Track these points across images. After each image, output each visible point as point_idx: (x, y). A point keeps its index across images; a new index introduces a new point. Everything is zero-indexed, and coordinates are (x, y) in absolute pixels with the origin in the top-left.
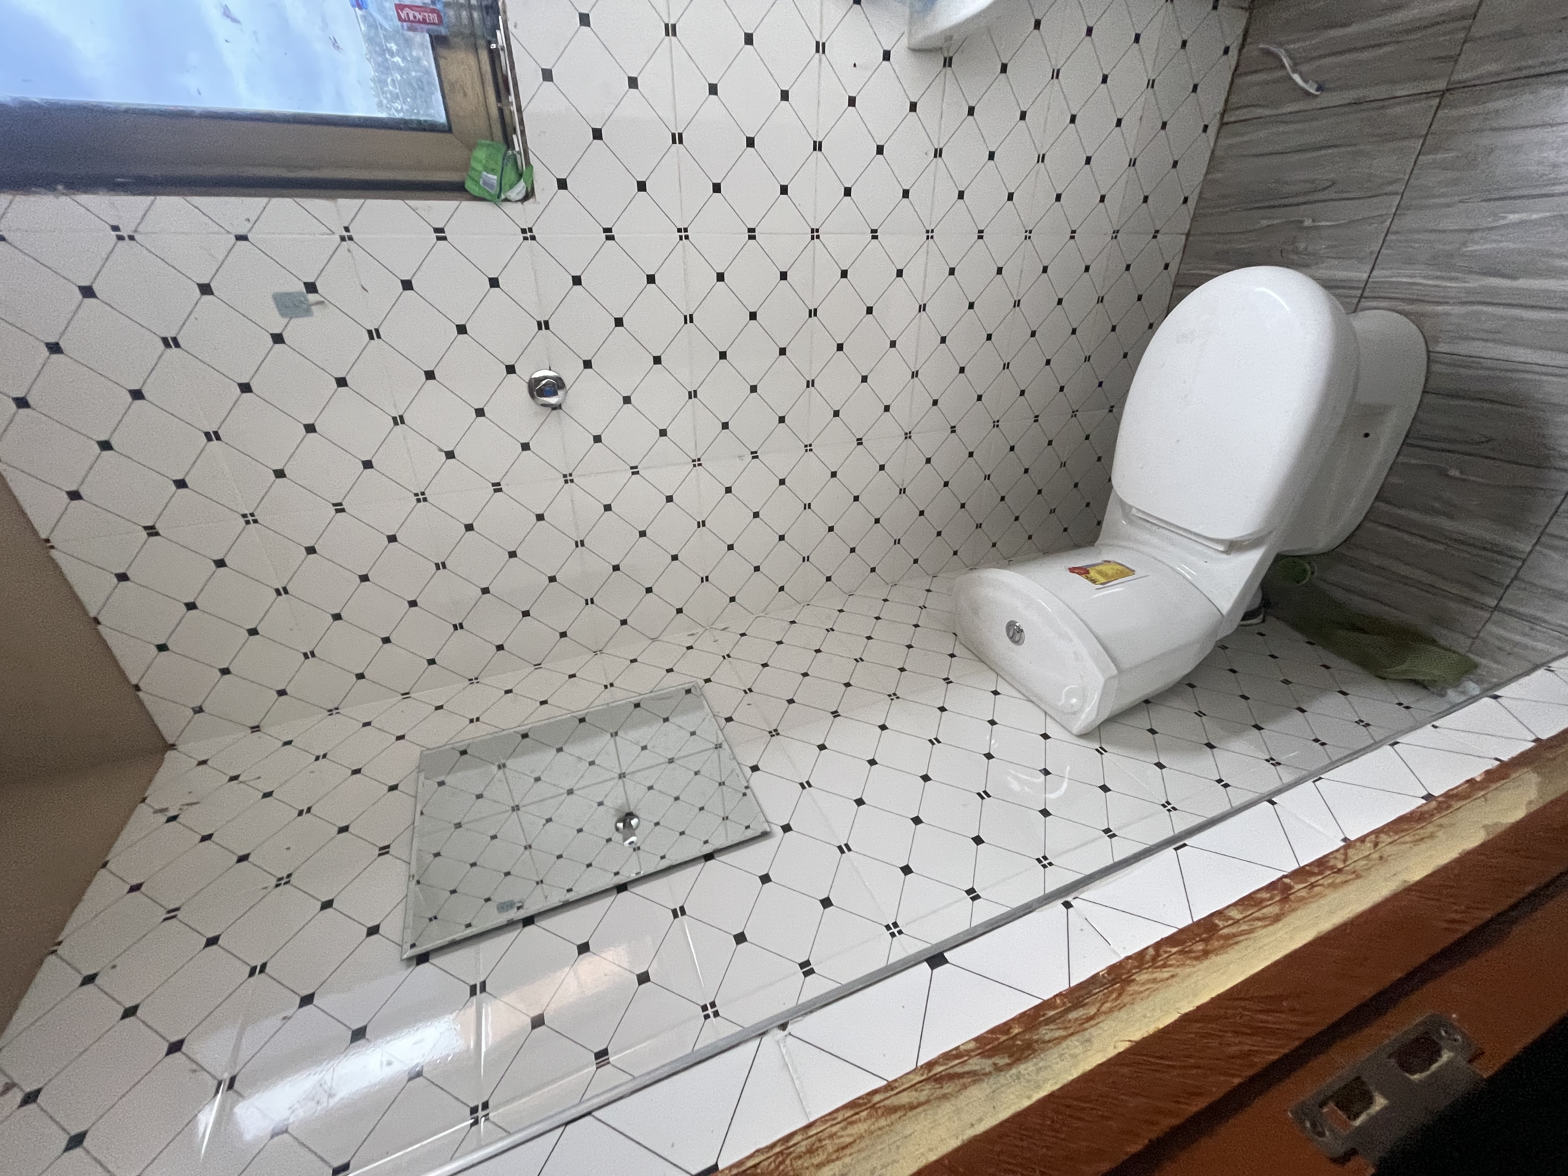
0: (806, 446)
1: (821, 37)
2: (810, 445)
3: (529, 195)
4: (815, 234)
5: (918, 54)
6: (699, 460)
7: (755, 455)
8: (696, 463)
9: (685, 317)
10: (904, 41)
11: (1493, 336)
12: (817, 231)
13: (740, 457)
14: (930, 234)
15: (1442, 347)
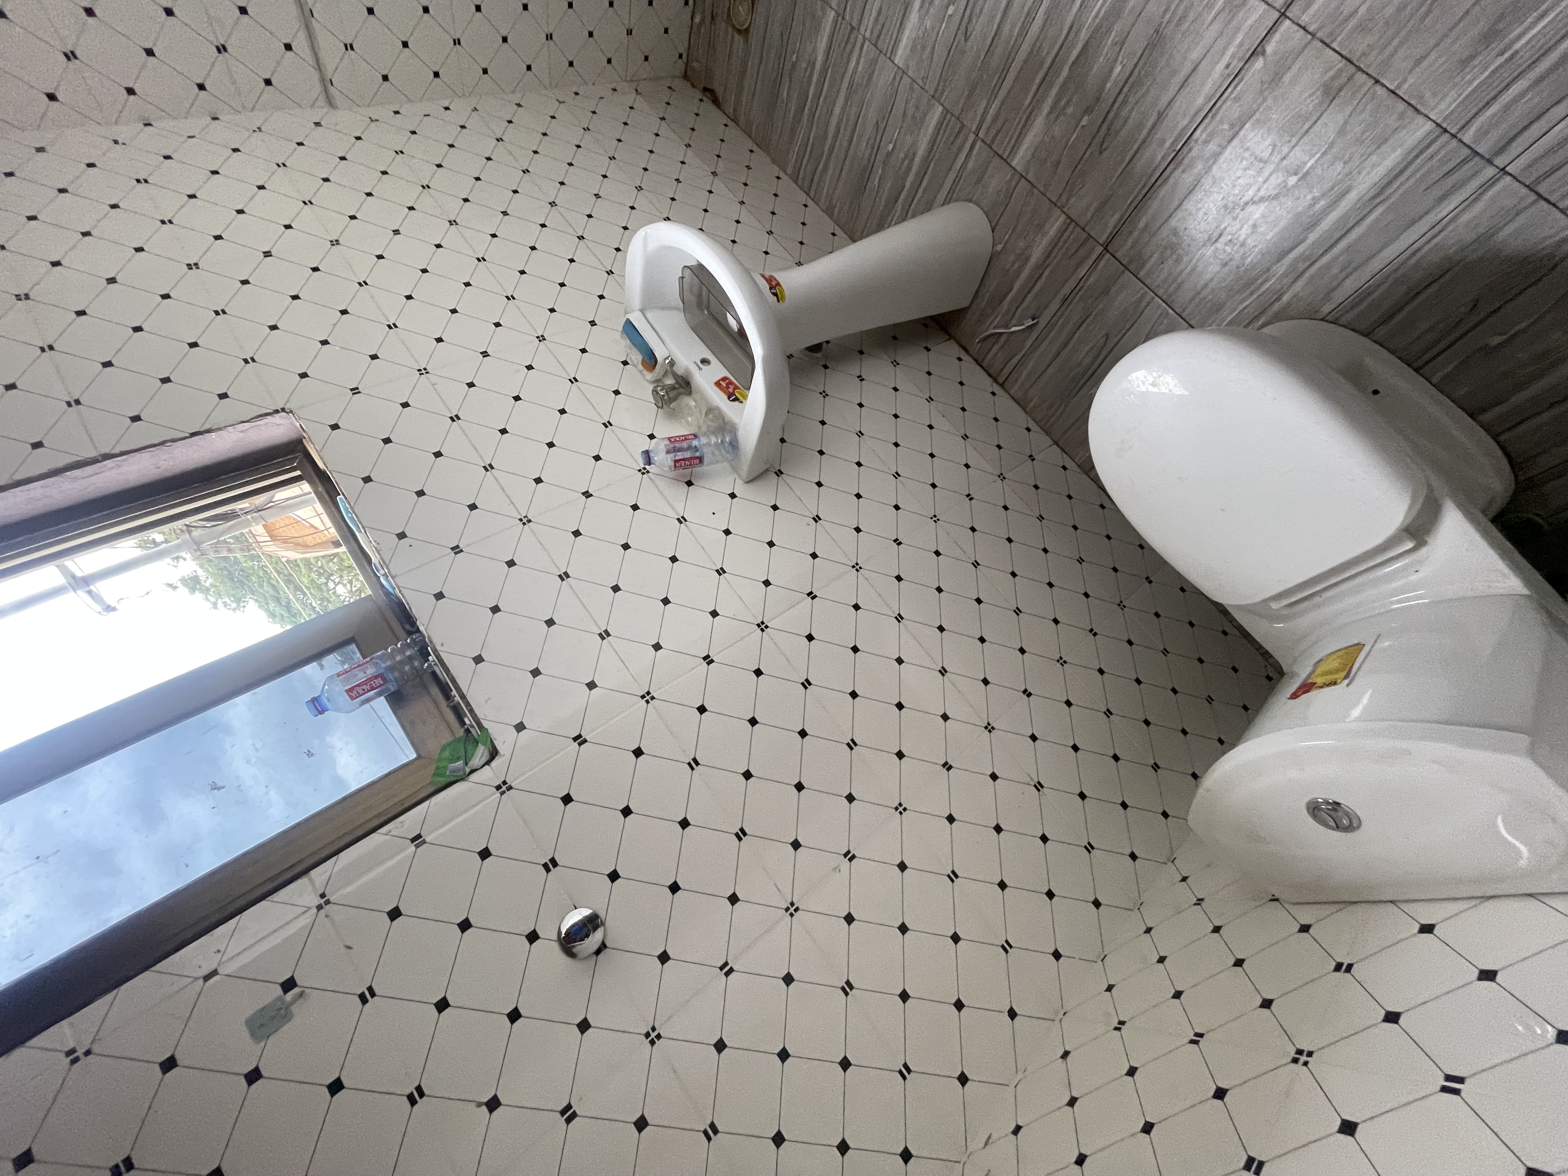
0: (896, 809)
1: (678, 514)
2: (900, 805)
3: (494, 754)
4: (763, 626)
5: (755, 484)
6: (792, 904)
7: (850, 856)
8: (792, 910)
9: (689, 764)
10: (739, 482)
11: (1349, 269)
12: (763, 623)
13: (835, 869)
14: (858, 567)
15: (1326, 309)
